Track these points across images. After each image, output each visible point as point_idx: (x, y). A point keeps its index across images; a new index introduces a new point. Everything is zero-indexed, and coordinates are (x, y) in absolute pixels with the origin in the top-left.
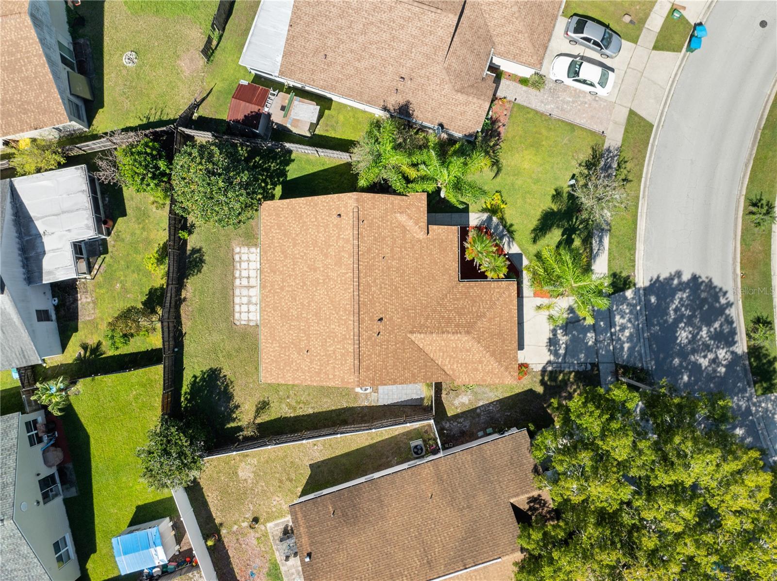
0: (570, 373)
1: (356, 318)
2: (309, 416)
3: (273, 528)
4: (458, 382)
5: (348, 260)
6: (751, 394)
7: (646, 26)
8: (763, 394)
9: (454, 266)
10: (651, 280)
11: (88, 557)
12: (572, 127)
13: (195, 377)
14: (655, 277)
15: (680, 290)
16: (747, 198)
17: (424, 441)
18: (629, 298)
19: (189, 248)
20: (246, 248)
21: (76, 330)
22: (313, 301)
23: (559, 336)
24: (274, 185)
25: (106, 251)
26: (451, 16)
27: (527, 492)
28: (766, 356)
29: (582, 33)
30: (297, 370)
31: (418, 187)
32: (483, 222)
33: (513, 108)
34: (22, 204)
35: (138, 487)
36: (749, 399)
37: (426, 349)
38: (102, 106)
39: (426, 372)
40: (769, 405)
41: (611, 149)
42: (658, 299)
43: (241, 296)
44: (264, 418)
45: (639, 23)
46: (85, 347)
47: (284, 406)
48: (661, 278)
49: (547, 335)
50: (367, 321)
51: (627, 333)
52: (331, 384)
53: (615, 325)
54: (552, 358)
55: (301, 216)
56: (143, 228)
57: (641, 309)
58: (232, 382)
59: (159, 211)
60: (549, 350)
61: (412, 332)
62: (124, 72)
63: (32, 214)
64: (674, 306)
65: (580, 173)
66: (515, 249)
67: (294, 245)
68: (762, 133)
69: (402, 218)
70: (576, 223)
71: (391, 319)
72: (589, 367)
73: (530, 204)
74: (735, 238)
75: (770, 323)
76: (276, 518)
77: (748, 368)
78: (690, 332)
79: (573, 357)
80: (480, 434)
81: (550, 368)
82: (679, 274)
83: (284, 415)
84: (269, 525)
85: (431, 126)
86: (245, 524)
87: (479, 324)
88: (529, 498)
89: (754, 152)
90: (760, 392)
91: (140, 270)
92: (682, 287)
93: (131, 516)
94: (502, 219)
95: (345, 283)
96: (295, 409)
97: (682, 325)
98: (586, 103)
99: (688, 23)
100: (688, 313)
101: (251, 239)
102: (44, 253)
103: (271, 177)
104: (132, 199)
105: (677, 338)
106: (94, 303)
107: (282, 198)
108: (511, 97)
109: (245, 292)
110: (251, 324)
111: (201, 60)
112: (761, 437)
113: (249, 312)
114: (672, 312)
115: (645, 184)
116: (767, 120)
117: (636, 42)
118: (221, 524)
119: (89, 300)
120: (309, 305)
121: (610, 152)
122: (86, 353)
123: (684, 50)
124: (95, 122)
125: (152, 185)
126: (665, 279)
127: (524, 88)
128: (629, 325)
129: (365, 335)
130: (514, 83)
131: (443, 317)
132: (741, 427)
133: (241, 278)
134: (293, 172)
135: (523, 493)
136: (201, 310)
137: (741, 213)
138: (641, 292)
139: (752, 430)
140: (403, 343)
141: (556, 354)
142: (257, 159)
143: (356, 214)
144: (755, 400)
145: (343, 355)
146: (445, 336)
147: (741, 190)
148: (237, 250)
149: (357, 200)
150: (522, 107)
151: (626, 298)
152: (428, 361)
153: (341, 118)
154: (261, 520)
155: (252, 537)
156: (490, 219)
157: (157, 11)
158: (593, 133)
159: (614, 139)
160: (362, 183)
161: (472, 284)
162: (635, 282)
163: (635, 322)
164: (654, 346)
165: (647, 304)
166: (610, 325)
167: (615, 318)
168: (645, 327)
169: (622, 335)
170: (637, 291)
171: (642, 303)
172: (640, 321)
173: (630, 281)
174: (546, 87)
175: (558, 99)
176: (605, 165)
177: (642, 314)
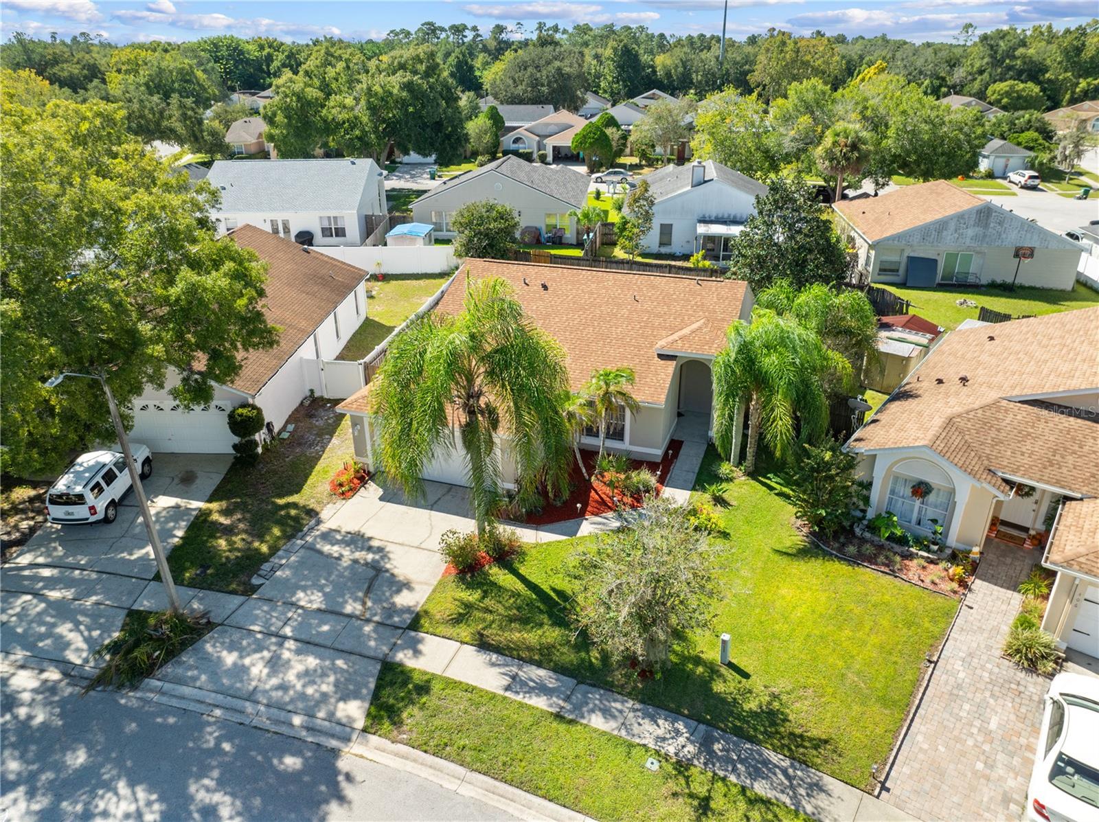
10: (349, 778)
18: (341, 705)
41: (821, 800)
42: (283, 774)
51: (258, 671)
53: (298, 653)
57: (291, 725)
64: (225, 811)
65: (750, 692)
71: (541, 299)
72: (255, 581)
105: (132, 784)
114: (214, 798)
121: (810, 790)
128: (272, 683)
138: (334, 743)
151: (345, 696)
162: (374, 734)
163: (270, 698)
164: (171, 720)
165: (290, 743)
166: (308, 643)
167: (315, 658)
168: (237, 718)
169: (262, 658)
170: (344, 732)
171: (304, 733)
172: (262, 708)
173: (387, 724)
174: (1022, 675)
175: (988, 694)
176: (766, 762)
177: (277, 722)
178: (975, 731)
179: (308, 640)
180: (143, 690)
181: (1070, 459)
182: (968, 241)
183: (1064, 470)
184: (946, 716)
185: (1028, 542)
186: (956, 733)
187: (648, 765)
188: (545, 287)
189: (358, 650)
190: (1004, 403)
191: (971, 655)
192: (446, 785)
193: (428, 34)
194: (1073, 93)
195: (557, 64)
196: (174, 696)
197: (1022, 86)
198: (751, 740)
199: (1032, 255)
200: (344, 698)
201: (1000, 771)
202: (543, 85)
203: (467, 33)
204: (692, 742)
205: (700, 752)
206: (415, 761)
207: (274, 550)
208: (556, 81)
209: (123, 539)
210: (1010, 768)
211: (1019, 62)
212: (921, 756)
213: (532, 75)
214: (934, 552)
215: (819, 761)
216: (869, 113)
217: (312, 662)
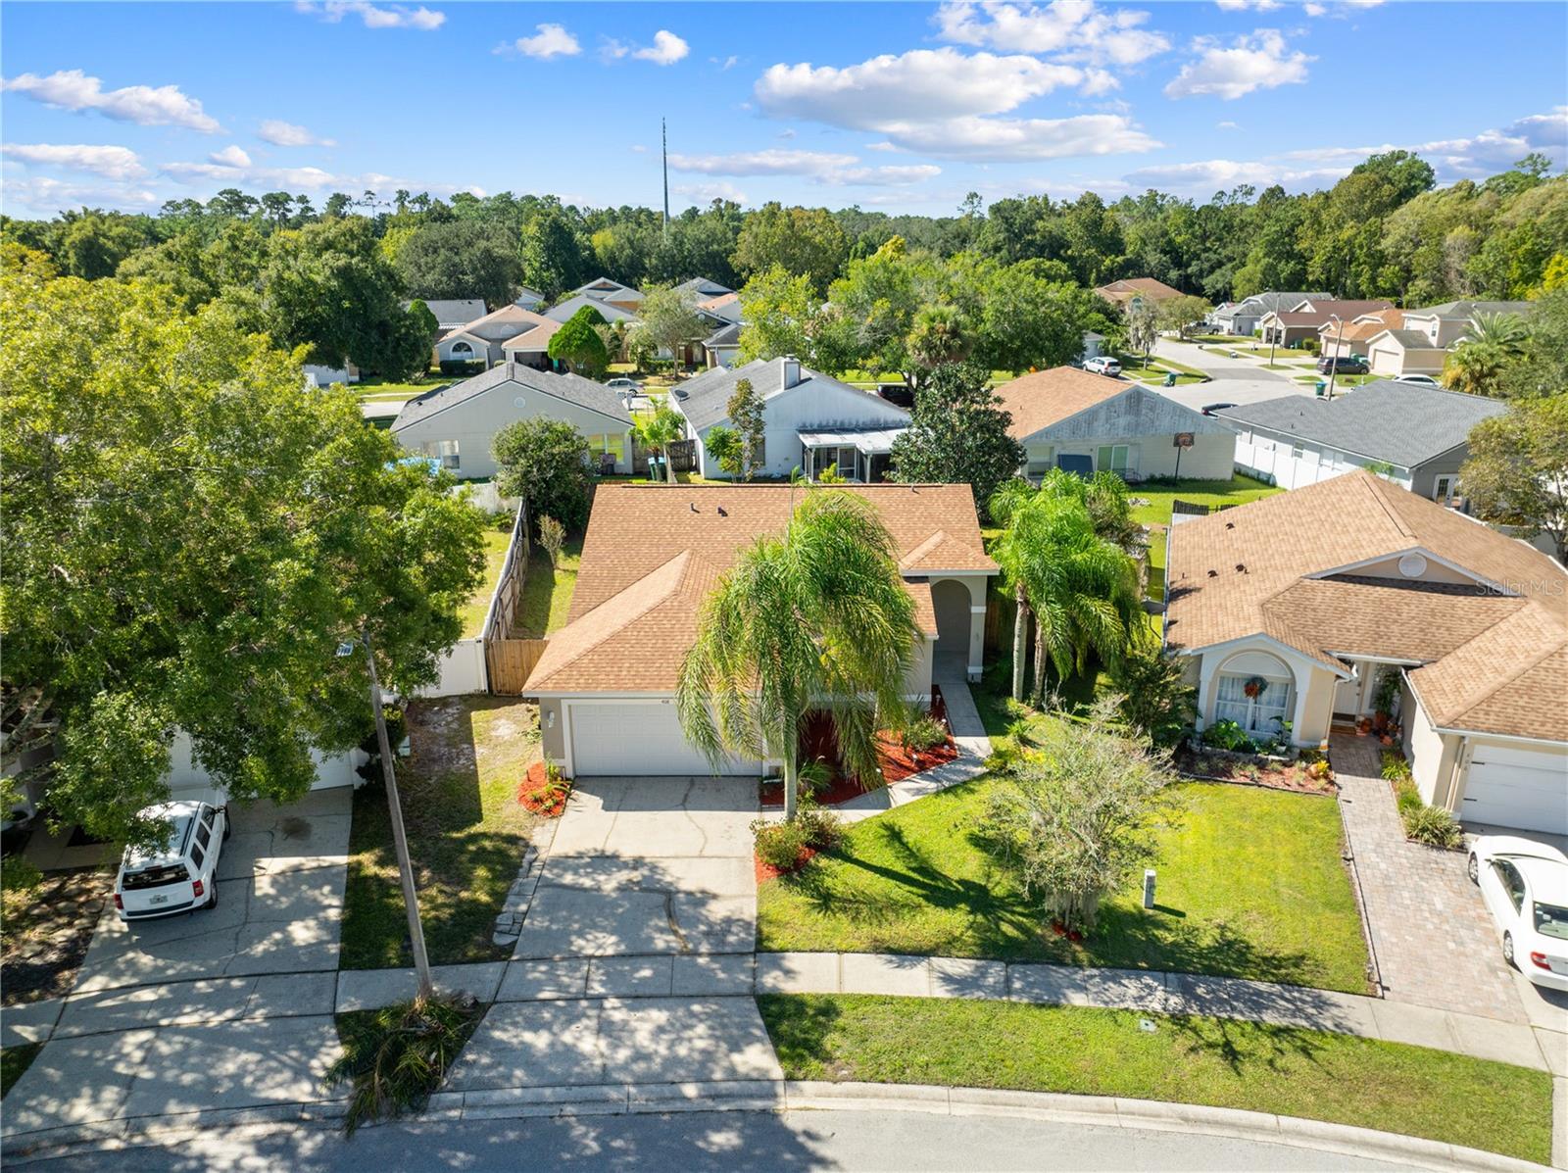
10: (811, 1136)
14: (823, 1150)
18: (737, 1057)
23: (621, 875)
41: (1335, 1014)
42: (723, 1155)
51: (591, 1045)
53: (632, 1010)
57: (685, 1099)
65: (1196, 929)
70: (1013, 913)
72: (501, 940)
79: (547, 905)
128: (623, 1054)
138: (760, 1104)
162: (804, 1079)
163: (632, 1073)
164: (512, 1135)
165: (703, 1119)
166: (637, 997)
167: (660, 1010)
168: (602, 1110)
169: (587, 1028)
170: (764, 1087)
171: (710, 1104)
172: (632, 1090)
173: (814, 1064)
174: (1434, 854)
175: (1416, 878)
176: (1259, 993)
177: (662, 1100)
178: (1427, 915)
179: (634, 994)
180: (436, 1110)
181: (1395, 628)
182: (1121, 432)
183: (1394, 640)
184: (1393, 907)
185: (1358, 730)
186: (1412, 920)
187: (1143, 1027)
188: (722, 512)
189: (711, 991)
190: (1307, 582)
191: (1378, 845)
192: (933, 1111)
193: (230, 207)
194: (1099, 272)
195: (483, 244)
196: (491, 1106)
197: (1048, 263)
198: (1229, 975)
199: (1192, 442)
200: (736, 1047)
201: (1471, 947)
202: (464, 273)
203: (291, 205)
204: (1172, 993)
205: (1188, 1001)
206: (876, 1096)
207: (500, 898)
208: (483, 267)
209: (248, 927)
210: (1478, 941)
211: (1038, 237)
212: (1396, 950)
213: (447, 259)
214: (1284, 754)
215: (1307, 978)
216: (955, 293)
217: (659, 1016)
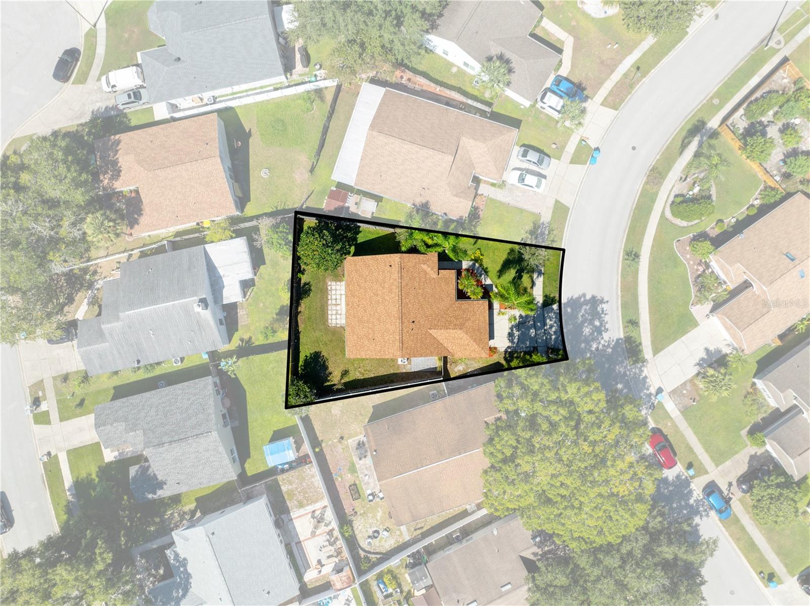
0: (521, 352)
1: (400, 321)
2: (371, 378)
3: (352, 442)
4: (456, 357)
5: (396, 290)
6: (627, 364)
7: (566, 149)
8: (633, 364)
9: (454, 293)
11: (245, 461)
12: (522, 211)
13: (306, 356)
14: (570, 297)
15: (585, 305)
16: (625, 250)
17: (437, 391)
18: (555, 309)
19: (302, 282)
20: (335, 282)
21: (237, 330)
22: (376, 312)
23: (515, 332)
24: (350, 245)
25: (254, 285)
26: (450, 156)
27: (493, 415)
28: (635, 342)
29: (526, 157)
30: (368, 350)
31: (433, 250)
32: (471, 266)
33: (487, 200)
34: (210, 259)
35: (274, 420)
36: (626, 367)
37: (439, 338)
38: (249, 201)
39: (438, 351)
40: (637, 371)
41: (545, 223)
42: (572, 309)
43: (332, 310)
44: (346, 380)
45: (561, 149)
46: (242, 340)
47: (357, 373)
48: (574, 298)
49: (508, 330)
50: (406, 323)
51: (554, 329)
52: (387, 357)
53: (547, 325)
54: (510, 344)
55: (369, 266)
56: (276, 271)
58: (327, 359)
59: (285, 262)
60: (509, 339)
61: (430, 329)
62: (262, 181)
63: (216, 265)
64: (581, 314)
66: (488, 282)
67: (365, 282)
68: (634, 213)
69: (425, 267)
70: (523, 266)
71: (419, 321)
72: (532, 348)
73: (497, 256)
74: (618, 274)
75: (637, 323)
76: (354, 437)
77: (625, 349)
78: (591, 329)
79: (523, 343)
80: (469, 387)
81: (509, 350)
82: (584, 295)
83: (357, 378)
84: (350, 441)
85: (440, 214)
86: (335, 441)
87: (467, 323)
88: (495, 418)
89: (629, 223)
90: (631, 363)
91: (274, 296)
92: (586, 302)
93: (270, 437)
94: (481, 265)
95: (394, 302)
96: (363, 374)
97: (586, 324)
98: (530, 196)
99: (591, 147)
100: (589, 317)
101: (338, 278)
102: (224, 287)
103: (348, 241)
104: (269, 254)
106: (247, 314)
107: (354, 255)
108: (486, 194)
109: (334, 308)
110: (338, 326)
111: (307, 175)
112: (633, 389)
113: (336, 319)
114: (580, 317)
115: (565, 242)
116: (637, 204)
117: (560, 160)
118: (322, 441)
119: (244, 313)
120: (374, 314)
121: (544, 225)
122: (243, 343)
123: (588, 163)
124: (245, 210)
125: (285, 248)
126: (576, 298)
127: (494, 188)
128: (555, 325)
129: (405, 330)
130: (488, 186)
131: (447, 321)
132: (621, 383)
133: (331, 299)
134: (361, 238)
135: (491, 416)
136: (309, 318)
137: (621, 259)
139: (627, 385)
140: (425, 335)
141: (512, 341)
142: (340, 231)
143: (400, 266)
144: (629, 368)
145: (393, 341)
146: (448, 330)
147: (621, 246)
148: (329, 283)
149: (400, 258)
150: (492, 200)
152: (439, 345)
153: (388, 206)
154: (345, 438)
155: (340, 448)
156: (474, 264)
157: (280, 144)
158: (533, 214)
159: (546, 217)
160: (403, 249)
161: (463, 302)
178: (523, 198)
179: (543, 325)
215: (538, 224)
217: (548, 321)
